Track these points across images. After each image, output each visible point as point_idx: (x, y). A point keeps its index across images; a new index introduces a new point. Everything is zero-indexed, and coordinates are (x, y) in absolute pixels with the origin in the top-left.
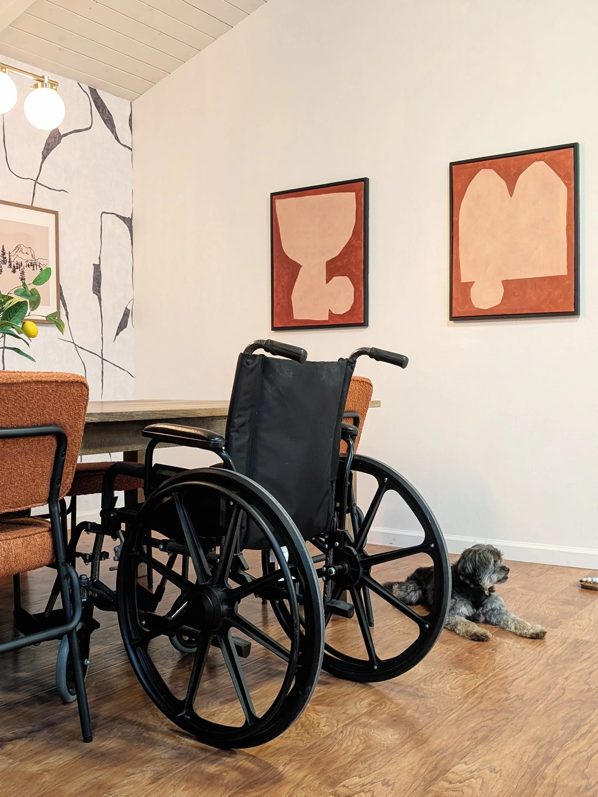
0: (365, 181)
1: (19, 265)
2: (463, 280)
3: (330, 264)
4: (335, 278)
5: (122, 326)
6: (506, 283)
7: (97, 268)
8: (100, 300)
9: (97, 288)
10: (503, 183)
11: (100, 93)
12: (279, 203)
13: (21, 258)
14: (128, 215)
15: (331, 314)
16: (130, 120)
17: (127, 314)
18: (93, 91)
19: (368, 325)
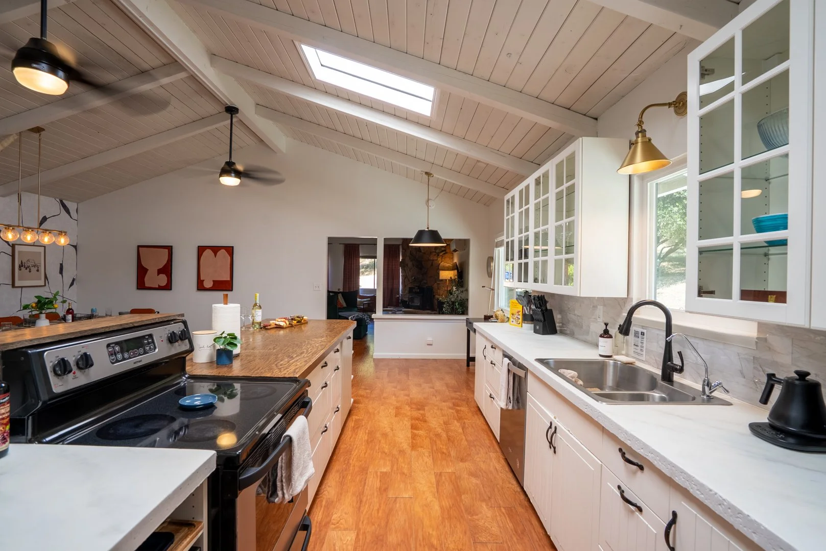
0: (172, 246)
1: (29, 267)
2: (201, 279)
3: (158, 270)
4: (160, 275)
5: (72, 284)
6: (213, 281)
7: (61, 265)
8: (62, 276)
9: (61, 272)
10: (213, 254)
11: (64, 201)
12: (140, 249)
13: (30, 264)
14: (75, 244)
15: (159, 285)
16: (77, 210)
17: (74, 280)
18: (61, 202)
19: (171, 289)
